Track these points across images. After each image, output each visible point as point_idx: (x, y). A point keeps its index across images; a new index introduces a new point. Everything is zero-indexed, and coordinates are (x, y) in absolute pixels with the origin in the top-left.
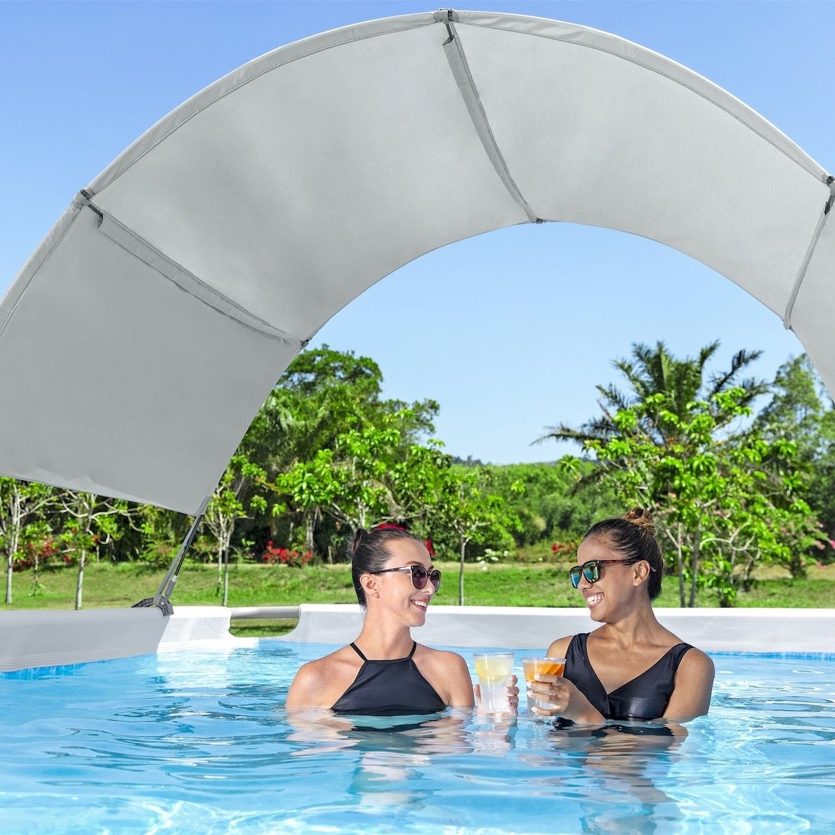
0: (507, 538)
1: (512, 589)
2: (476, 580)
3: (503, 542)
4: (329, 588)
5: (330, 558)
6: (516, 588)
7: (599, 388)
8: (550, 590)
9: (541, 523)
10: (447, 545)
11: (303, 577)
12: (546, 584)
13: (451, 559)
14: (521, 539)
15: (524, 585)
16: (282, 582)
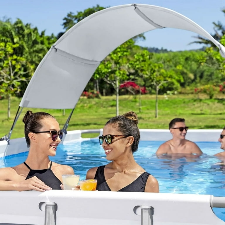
0: (177, 85)
1: (177, 107)
2: (163, 103)
3: (175, 86)
4: (104, 107)
5: (104, 94)
6: (179, 106)
7: (214, 23)
8: (193, 107)
9: (192, 76)
10: (152, 88)
11: (94, 103)
12: (191, 104)
13: (154, 94)
14: (182, 85)
15: (183, 105)
16: (86, 105)
